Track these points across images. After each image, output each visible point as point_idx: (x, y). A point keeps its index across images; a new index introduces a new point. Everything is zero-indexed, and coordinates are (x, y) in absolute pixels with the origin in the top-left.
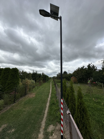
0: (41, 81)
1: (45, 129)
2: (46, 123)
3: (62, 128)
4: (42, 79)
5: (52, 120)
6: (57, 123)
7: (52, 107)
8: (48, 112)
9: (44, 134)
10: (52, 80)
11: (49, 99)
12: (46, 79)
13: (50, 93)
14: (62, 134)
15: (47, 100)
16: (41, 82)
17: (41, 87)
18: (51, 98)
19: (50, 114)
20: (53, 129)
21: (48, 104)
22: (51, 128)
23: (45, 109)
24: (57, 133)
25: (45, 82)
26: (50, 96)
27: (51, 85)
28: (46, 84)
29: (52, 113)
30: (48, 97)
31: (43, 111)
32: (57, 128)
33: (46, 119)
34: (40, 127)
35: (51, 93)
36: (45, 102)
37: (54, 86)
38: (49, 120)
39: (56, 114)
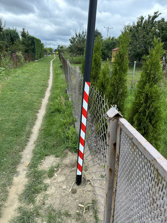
0: (19, 54)
1: (33, 165)
2: (35, 153)
3: (80, 161)
4: (21, 47)
5: (54, 146)
6: (67, 150)
7: (55, 119)
8: (40, 130)
9: (28, 176)
10: (55, 57)
11: (45, 101)
12: (33, 51)
13: (49, 88)
14: (79, 173)
15: (40, 103)
16: (17, 56)
17: (19, 71)
18: (51, 99)
19: (46, 132)
20: (54, 164)
21: (42, 113)
22: (49, 162)
23: (34, 124)
24: (67, 171)
25: (33, 60)
26: (48, 94)
27: (51, 68)
28: (34, 66)
29: (53, 131)
30: (43, 97)
31: (27, 129)
32: (67, 161)
33: (34, 145)
34: (16, 163)
35: (53, 88)
36: (33, 108)
37: (60, 71)
38: (45, 147)
39: (64, 132)
